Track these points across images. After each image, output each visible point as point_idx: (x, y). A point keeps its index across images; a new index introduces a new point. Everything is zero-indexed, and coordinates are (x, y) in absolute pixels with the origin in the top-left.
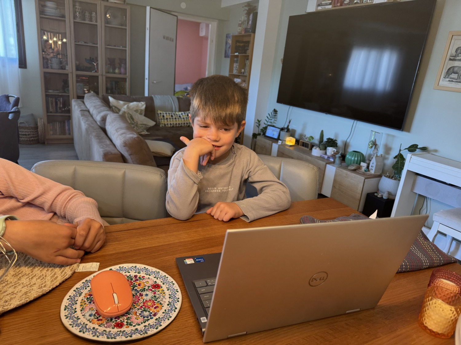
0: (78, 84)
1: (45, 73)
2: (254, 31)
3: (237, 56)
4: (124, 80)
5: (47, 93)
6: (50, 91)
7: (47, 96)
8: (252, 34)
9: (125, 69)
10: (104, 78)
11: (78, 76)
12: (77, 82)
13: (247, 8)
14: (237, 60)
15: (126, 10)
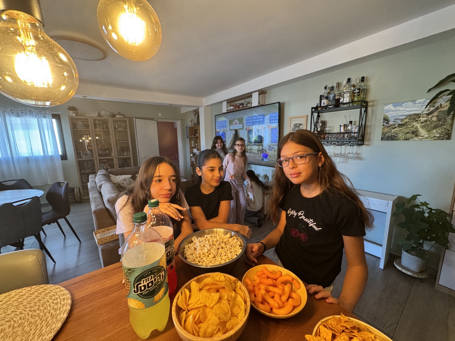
0: (100, 165)
1: (79, 161)
2: (199, 124)
3: (192, 137)
4: (130, 158)
5: (81, 172)
6: (82, 171)
7: (81, 174)
8: (198, 126)
9: (130, 152)
10: (117, 159)
11: (100, 160)
12: (100, 163)
13: (194, 113)
14: (193, 139)
15: (126, 121)
